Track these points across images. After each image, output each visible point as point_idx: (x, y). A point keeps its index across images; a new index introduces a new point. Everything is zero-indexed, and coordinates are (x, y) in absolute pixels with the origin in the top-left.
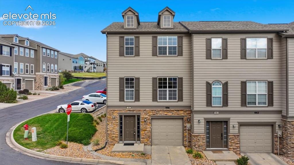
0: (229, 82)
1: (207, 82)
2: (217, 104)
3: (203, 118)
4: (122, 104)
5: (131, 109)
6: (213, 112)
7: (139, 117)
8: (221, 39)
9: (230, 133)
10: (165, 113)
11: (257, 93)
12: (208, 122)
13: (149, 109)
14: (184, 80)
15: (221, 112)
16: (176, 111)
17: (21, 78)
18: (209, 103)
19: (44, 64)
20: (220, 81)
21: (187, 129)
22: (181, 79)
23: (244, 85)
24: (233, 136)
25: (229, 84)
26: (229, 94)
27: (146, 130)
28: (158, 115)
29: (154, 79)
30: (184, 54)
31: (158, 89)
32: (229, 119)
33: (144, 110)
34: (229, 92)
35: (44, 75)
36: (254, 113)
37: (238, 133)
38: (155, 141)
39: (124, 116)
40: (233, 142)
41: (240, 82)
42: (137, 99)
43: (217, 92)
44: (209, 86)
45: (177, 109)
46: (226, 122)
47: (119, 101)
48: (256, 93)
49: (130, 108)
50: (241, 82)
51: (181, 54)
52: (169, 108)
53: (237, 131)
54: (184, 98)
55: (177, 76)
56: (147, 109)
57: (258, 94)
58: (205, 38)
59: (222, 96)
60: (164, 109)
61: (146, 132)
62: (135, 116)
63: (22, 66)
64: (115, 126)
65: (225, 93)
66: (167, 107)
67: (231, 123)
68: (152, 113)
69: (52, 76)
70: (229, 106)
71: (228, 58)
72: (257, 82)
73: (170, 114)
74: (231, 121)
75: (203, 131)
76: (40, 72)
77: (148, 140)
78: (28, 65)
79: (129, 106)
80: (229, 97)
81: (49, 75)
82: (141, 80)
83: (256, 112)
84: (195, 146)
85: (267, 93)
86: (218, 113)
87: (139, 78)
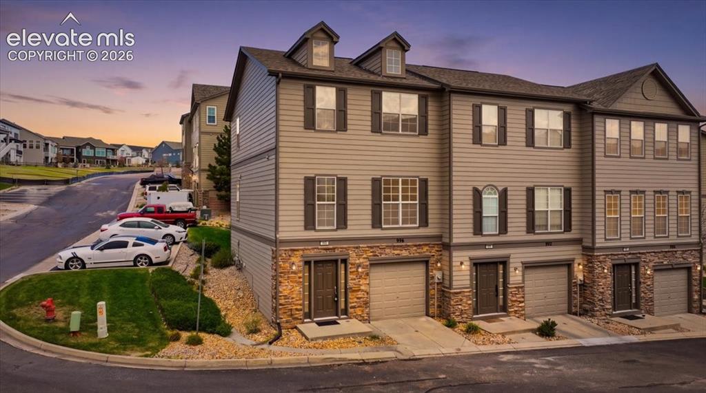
0: (508, 189)
1: (474, 188)
2: (490, 226)
3: (467, 259)
4: (311, 235)
5: (331, 247)
6: (482, 246)
7: (345, 261)
8: (496, 107)
9: (511, 282)
10: (396, 252)
11: (550, 209)
12: (477, 265)
13: (365, 246)
14: (429, 183)
15: (497, 245)
16: (416, 246)
18: (478, 228)
20: (495, 187)
21: (436, 281)
22: (425, 182)
23: (531, 192)
24: (516, 287)
25: (509, 193)
26: (509, 211)
27: (359, 290)
28: (383, 256)
29: (375, 181)
30: (429, 131)
31: (383, 202)
32: (508, 257)
33: (357, 248)
34: (509, 207)
36: (545, 244)
37: (520, 282)
38: (374, 313)
39: (316, 262)
40: (514, 299)
41: (525, 189)
42: (342, 222)
43: (490, 206)
44: (477, 195)
45: (418, 243)
46: (505, 263)
47: (303, 228)
48: (548, 208)
49: (327, 243)
50: (527, 188)
51: (424, 131)
52: (403, 241)
53: (520, 278)
54: (430, 221)
55: (418, 177)
56: (361, 246)
57: (551, 211)
58: (471, 104)
59: (498, 215)
60: (395, 244)
61: (360, 293)
62: (337, 261)
64: (295, 284)
65: (503, 209)
66: (400, 240)
67: (511, 265)
68: (372, 252)
70: (509, 234)
71: (508, 143)
72: (549, 188)
73: (405, 253)
74: (511, 260)
75: (468, 282)
77: (363, 310)
79: (325, 240)
80: (509, 216)
82: (349, 182)
83: (548, 243)
84: (454, 313)
85: (562, 209)
86: (492, 247)
87: (346, 178)
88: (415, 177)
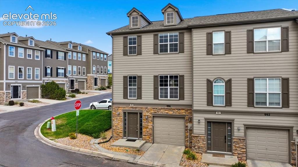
0: (232, 79)
1: (207, 79)
2: (219, 103)
3: (203, 118)
4: (126, 101)
5: (134, 107)
6: (214, 112)
7: (141, 114)
8: (224, 32)
9: (235, 136)
10: (167, 112)
11: (268, 92)
12: (209, 123)
13: (150, 107)
14: (185, 77)
15: (223, 112)
16: (177, 109)
17: (74, 79)
18: (210, 102)
19: (94, 66)
20: (222, 79)
21: (189, 129)
22: (182, 77)
23: (251, 82)
24: (238, 139)
25: (232, 82)
26: (232, 93)
27: (148, 128)
28: (160, 113)
29: (155, 77)
30: (185, 51)
31: (159, 87)
32: (233, 120)
33: (146, 108)
34: (232, 90)
35: (94, 76)
36: (264, 114)
37: (244, 136)
38: (156, 139)
39: (128, 113)
40: (237, 146)
41: (246, 79)
42: (140, 97)
43: (219, 90)
44: (210, 84)
45: (178, 108)
46: (230, 123)
47: (123, 98)
48: (267, 91)
49: (133, 105)
50: (248, 79)
51: (182, 51)
52: (170, 107)
53: (243, 134)
54: (185, 97)
55: (178, 74)
56: (148, 107)
59: (224, 95)
60: (165, 108)
61: (148, 129)
62: (137, 113)
63: (75, 68)
64: (120, 122)
65: (228, 92)
66: (168, 106)
67: (235, 125)
68: (154, 111)
69: (102, 77)
70: (233, 106)
71: (232, 52)
72: (267, 79)
73: (171, 113)
74: (235, 122)
75: (204, 132)
76: (90, 74)
77: (149, 138)
78: (80, 68)
79: (132, 104)
80: (233, 95)
81: (98, 76)
82: (143, 78)
83: (267, 114)
84: (194, 147)
85: (281, 92)
86: (220, 113)
87: (141, 76)
88: (177, 74)
